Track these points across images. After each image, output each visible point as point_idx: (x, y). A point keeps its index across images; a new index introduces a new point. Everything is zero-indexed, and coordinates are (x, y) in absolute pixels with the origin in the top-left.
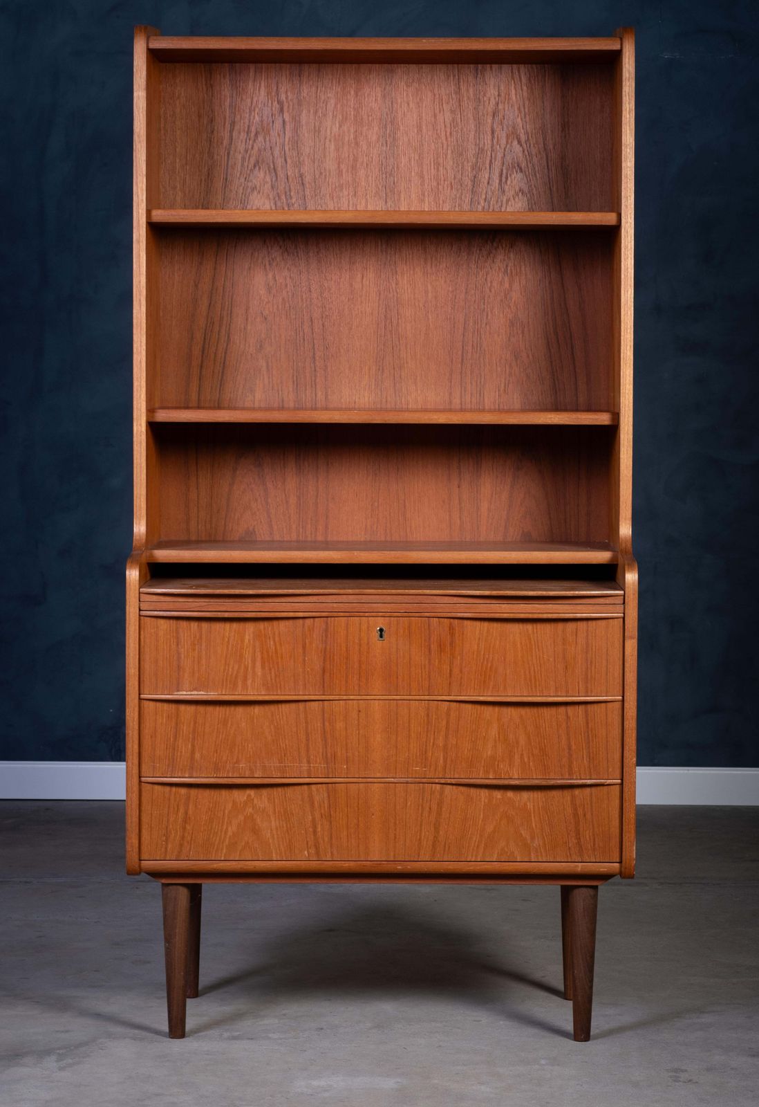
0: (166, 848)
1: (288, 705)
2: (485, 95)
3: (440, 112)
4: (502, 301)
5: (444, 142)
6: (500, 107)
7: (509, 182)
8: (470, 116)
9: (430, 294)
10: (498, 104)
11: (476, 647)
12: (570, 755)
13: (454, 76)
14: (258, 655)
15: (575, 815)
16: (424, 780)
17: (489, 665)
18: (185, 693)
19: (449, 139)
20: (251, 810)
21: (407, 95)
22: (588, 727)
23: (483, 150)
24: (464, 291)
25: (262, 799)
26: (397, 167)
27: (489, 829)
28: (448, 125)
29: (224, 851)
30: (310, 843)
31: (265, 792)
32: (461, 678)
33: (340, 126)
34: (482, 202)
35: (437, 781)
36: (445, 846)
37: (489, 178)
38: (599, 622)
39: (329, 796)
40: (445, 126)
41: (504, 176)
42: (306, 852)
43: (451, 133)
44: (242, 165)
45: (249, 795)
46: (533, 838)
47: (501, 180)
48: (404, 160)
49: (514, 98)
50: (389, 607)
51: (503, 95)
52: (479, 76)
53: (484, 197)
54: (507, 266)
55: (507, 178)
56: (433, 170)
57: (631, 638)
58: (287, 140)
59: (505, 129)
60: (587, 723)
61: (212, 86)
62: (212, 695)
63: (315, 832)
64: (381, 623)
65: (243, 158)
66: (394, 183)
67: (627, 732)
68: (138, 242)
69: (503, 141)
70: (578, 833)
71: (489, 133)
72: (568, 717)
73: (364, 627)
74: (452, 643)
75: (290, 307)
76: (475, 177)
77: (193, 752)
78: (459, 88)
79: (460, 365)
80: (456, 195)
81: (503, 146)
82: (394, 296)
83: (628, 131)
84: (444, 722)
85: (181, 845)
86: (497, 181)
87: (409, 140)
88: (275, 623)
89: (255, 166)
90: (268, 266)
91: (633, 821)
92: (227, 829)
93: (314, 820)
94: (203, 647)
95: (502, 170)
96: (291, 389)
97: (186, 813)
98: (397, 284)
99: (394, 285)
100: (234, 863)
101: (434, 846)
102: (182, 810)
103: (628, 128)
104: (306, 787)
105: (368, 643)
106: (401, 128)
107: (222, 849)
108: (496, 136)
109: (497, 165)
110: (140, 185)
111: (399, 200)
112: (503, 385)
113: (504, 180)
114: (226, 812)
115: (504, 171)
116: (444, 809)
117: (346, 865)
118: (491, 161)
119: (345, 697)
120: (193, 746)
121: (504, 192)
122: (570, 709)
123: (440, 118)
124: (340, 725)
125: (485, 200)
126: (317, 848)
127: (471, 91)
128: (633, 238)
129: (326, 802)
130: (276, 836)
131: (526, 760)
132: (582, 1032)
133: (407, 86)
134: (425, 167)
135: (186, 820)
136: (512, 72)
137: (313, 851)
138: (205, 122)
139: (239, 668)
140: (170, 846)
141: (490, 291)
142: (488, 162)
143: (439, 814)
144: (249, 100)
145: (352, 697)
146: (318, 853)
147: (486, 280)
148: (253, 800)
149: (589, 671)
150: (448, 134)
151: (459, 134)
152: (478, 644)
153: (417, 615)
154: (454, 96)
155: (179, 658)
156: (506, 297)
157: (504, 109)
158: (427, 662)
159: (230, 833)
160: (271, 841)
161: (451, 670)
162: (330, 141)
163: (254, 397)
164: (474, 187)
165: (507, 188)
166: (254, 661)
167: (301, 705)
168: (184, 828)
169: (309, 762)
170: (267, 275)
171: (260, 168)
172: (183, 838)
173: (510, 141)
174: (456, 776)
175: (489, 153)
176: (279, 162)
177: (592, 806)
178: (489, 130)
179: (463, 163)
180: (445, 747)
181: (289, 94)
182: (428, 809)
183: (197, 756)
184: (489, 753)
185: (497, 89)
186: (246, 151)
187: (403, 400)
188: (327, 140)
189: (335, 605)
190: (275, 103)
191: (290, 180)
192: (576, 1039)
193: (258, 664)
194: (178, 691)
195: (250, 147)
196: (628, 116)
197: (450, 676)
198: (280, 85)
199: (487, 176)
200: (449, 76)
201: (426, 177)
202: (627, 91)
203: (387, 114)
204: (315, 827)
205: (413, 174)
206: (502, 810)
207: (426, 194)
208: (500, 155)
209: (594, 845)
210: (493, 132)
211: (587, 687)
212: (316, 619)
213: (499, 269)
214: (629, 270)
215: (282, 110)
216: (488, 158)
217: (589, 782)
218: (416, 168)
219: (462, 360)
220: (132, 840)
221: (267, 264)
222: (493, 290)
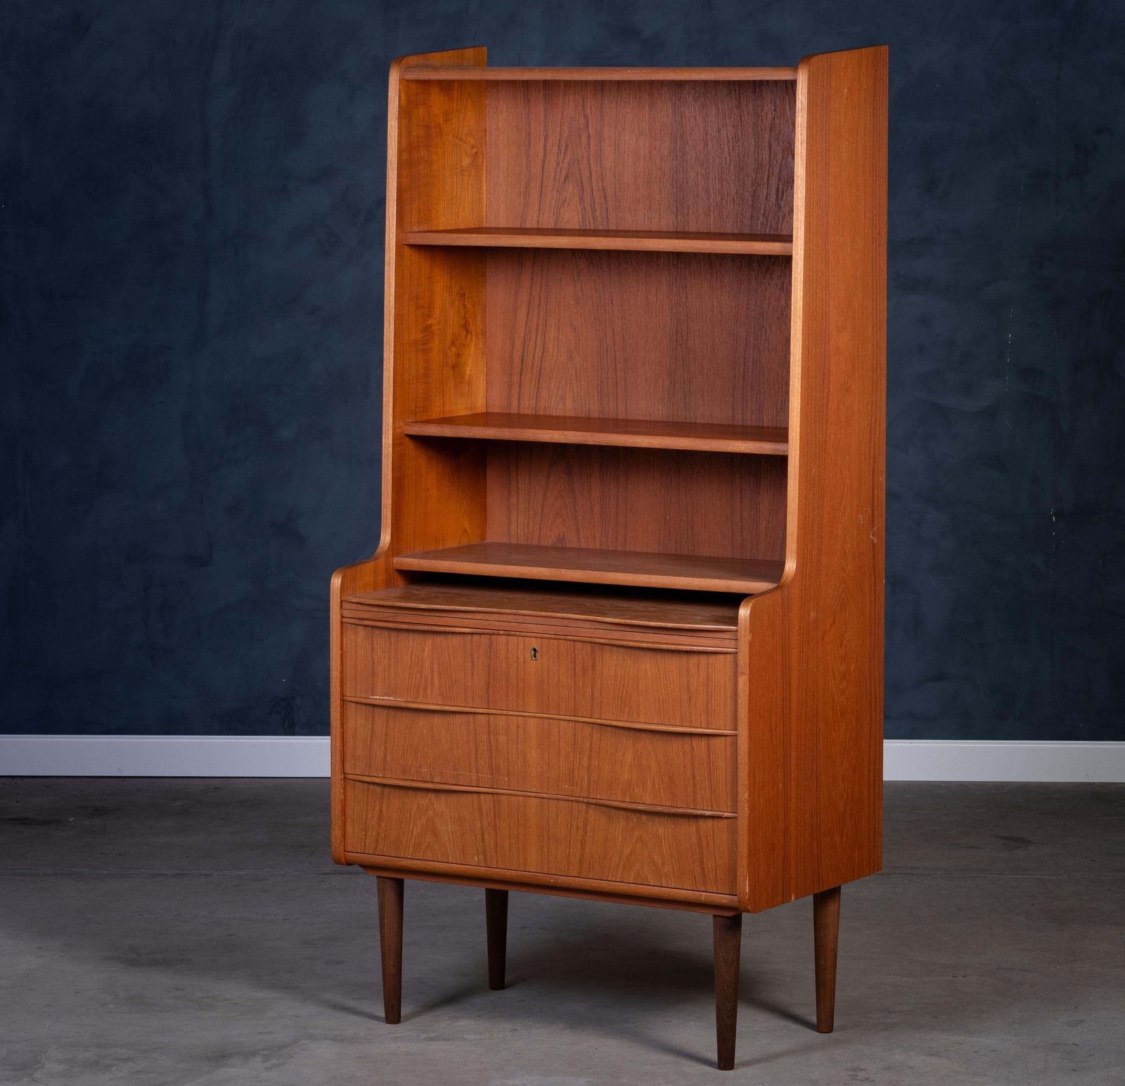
0: (365, 842)
1: (460, 716)
2: (762, 110)
3: (723, 126)
4: (778, 318)
5: (727, 155)
6: (777, 121)
7: (784, 198)
8: (750, 130)
9: (715, 309)
10: (774, 119)
11: (613, 672)
12: (695, 785)
13: (735, 91)
14: (436, 666)
15: (700, 845)
16: (571, 798)
17: (625, 691)
18: (378, 697)
19: (732, 154)
20: (432, 813)
21: (695, 109)
22: (709, 759)
23: (762, 165)
24: (746, 307)
25: (441, 805)
26: (687, 183)
27: (627, 851)
28: (731, 140)
29: (411, 850)
30: (479, 850)
31: (443, 797)
32: (601, 702)
33: (637, 141)
34: (761, 217)
35: (581, 799)
36: (590, 863)
37: (767, 194)
38: (718, 656)
39: (494, 806)
40: (728, 142)
41: (780, 191)
42: (476, 858)
43: (733, 149)
44: (555, 178)
45: (431, 799)
46: (664, 864)
47: (777, 196)
48: (692, 175)
49: (788, 112)
50: (541, 629)
51: (778, 109)
52: (757, 89)
53: (762, 212)
54: (783, 283)
55: (783, 194)
56: (717, 185)
57: (743, 674)
58: (592, 153)
59: (781, 144)
60: (709, 755)
61: (529, 101)
62: (400, 701)
63: (483, 840)
64: (535, 643)
65: (555, 172)
66: (683, 198)
67: (740, 767)
68: (389, 264)
69: (780, 157)
70: (702, 862)
71: (767, 149)
72: (692, 747)
73: (521, 647)
74: (593, 666)
75: (595, 318)
76: (754, 192)
77: (385, 755)
78: (740, 103)
79: (741, 382)
80: (737, 210)
81: (779, 162)
82: (684, 310)
83: (800, 162)
84: (588, 744)
85: (377, 840)
86: (775, 197)
87: (697, 154)
88: (449, 637)
89: (565, 181)
90: (576, 278)
91: (745, 855)
92: (413, 830)
93: (482, 828)
94: (393, 654)
95: (778, 187)
96: (596, 399)
97: (381, 811)
98: (687, 298)
99: (684, 299)
100: (419, 862)
101: (581, 862)
102: (377, 808)
103: (800, 159)
104: (475, 796)
105: (524, 662)
106: (690, 143)
107: (409, 847)
108: (773, 151)
109: (774, 180)
110: (391, 209)
111: (688, 214)
112: (779, 403)
113: (780, 195)
114: (412, 813)
115: (781, 187)
116: (588, 828)
117: (509, 873)
118: (768, 176)
119: (505, 712)
120: (385, 748)
121: (780, 207)
122: (695, 742)
123: (724, 132)
124: (502, 739)
125: (764, 215)
126: (484, 853)
127: (751, 107)
128: (802, 270)
129: (492, 811)
130: (452, 841)
131: (657, 786)
132: (726, 1060)
133: (695, 101)
134: (710, 181)
135: (380, 818)
136: (786, 87)
137: (481, 857)
138: (524, 135)
139: (421, 676)
140: (368, 840)
141: (769, 307)
142: (766, 177)
143: (585, 832)
144: (560, 115)
145: (511, 713)
146: (485, 859)
147: (765, 296)
148: (433, 803)
149: (710, 705)
150: (731, 149)
151: (741, 149)
152: (615, 671)
153: (563, 637)
154: (735, 111)
155: (373, 665)
156: (782, 314)
157: (780, 124)
158: (573, 684)
159: (415, 833)
160: (448, 844)
161: (592, 694)
162: (628, 155)
163: (565, 405)
164: (753, 202)
165: (782, 203)
166: (432, 672)
167: (471, 717)
168: (379, 825)
169: (477, 772)
170: (575, 287)
171: (569, 182)
172: (378, 834)
173: (785, 156)
174: (598, 797)
175: (767, 168)
176: (586, 174)
177: (714, 837)
178: (766, 145)
179: (743, 178)
180: (589, 766)
181: (593, 109)
182: (575, 826)
183: (389, 757)
184: (626, 776)
185: (773, 103)
186: (558, 164)
187: (692, 413)
188: (626, 155)
189: (497, 623)
190: (582, 118)
191: (595, 193)
192: (721, 1068)
193: (436, 676)
194: (373, 695)
195: (561, 161)
196: (800, 147)
197: (592, 699)
198: (586, 100)
199: (765, 191)
200: (731, 91)
201: (711, 192)
202: (800, 122)
203: (677, 129)
204: (483, 834)
205: (700, 188)
206: (637, 834)
207: (712, 209)
208: (776, 171)
209: (716, 877)
210: (770, 147)
211: (708, 719)
212: (482, 636)
213: (777, 285)
214: (799, 301)
215: (587, 125)
216: (766, 174)
217: (707, 813)
218: (703, 183)
219: (744, 376)
220: (336, 833)
221: (576, 274)
222: (771, 306)
